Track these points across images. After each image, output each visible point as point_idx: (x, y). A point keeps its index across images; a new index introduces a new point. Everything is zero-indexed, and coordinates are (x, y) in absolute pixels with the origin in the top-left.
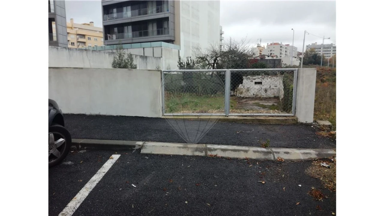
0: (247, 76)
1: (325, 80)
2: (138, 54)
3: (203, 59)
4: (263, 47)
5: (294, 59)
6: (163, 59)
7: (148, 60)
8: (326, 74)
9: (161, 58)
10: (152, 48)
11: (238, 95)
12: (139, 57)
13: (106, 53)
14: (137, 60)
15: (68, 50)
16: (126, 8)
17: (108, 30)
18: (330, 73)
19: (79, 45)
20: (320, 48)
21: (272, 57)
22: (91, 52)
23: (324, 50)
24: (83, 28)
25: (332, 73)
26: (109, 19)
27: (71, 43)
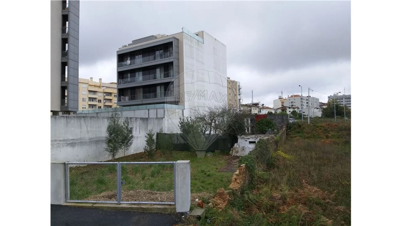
0: (241, 135)
1: (330, 136)
2: (139, 117)
3: (202, 119)
4: (285, 99)
5: (316, 110)
6: (165, 120)
7: (149, 121)
8: (332, 130)
9: (164, 119)
10: (156, 109)
11: (235, 154)
12: (139, 119)
13: (105, 118)
14: (137, 122)
15: (65, 118)
16: (138, 73)
17: (122, 92)
18: (335, 128)
19: (105, 102)
20: (342, 99)
21: (293, 108)
22: (89, 119)
23: (346, 100)
24: (110, 87)
25: (337, 129)
26: (123, 83)
27: (98, 101)
